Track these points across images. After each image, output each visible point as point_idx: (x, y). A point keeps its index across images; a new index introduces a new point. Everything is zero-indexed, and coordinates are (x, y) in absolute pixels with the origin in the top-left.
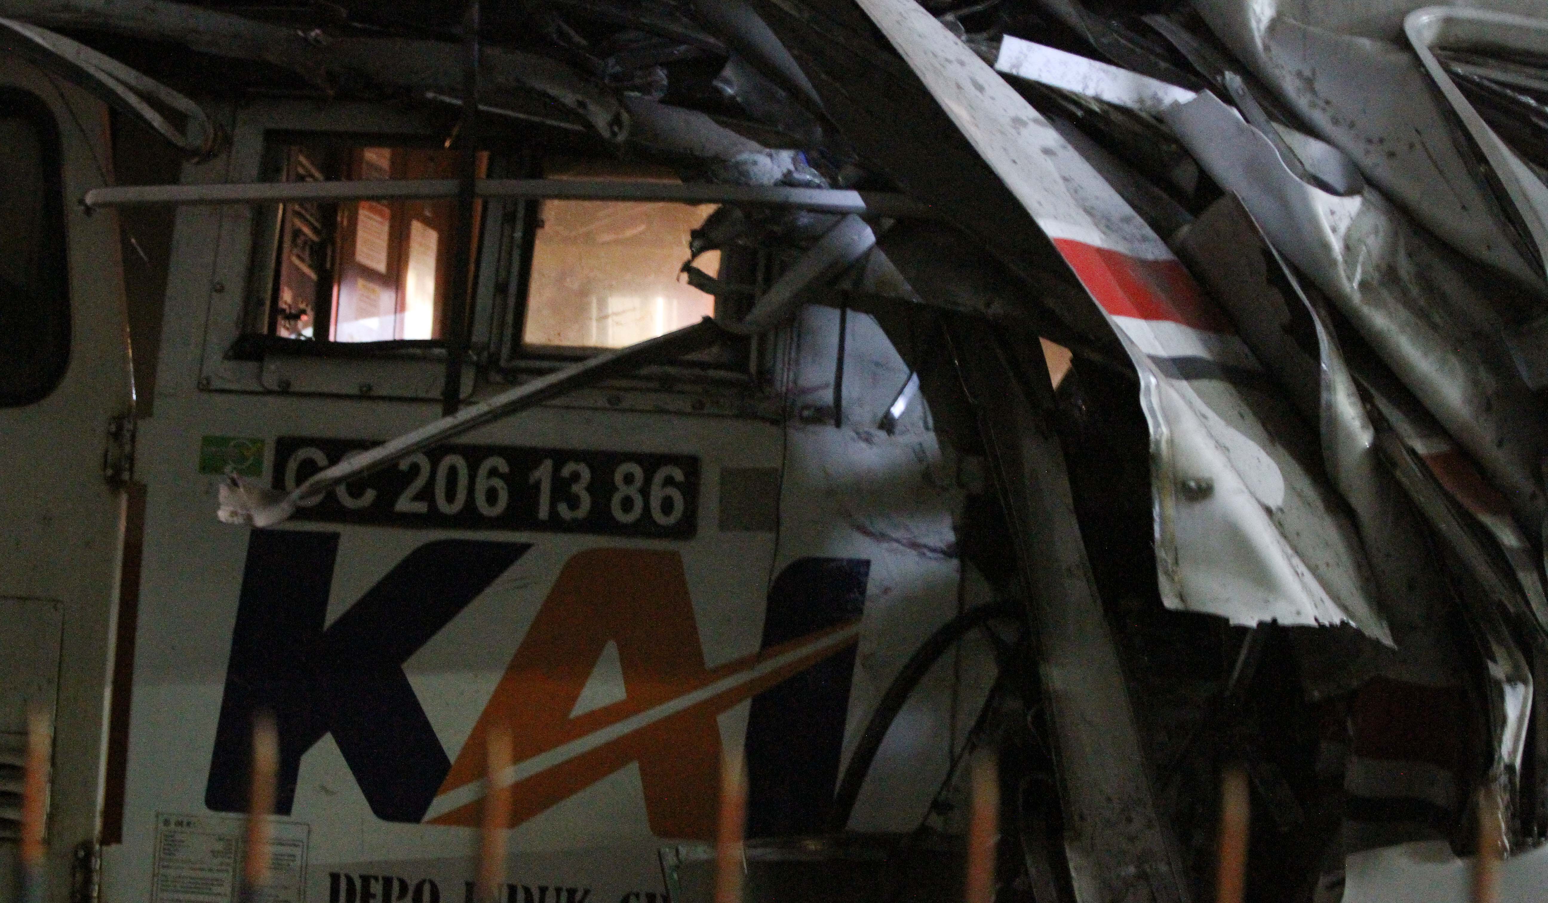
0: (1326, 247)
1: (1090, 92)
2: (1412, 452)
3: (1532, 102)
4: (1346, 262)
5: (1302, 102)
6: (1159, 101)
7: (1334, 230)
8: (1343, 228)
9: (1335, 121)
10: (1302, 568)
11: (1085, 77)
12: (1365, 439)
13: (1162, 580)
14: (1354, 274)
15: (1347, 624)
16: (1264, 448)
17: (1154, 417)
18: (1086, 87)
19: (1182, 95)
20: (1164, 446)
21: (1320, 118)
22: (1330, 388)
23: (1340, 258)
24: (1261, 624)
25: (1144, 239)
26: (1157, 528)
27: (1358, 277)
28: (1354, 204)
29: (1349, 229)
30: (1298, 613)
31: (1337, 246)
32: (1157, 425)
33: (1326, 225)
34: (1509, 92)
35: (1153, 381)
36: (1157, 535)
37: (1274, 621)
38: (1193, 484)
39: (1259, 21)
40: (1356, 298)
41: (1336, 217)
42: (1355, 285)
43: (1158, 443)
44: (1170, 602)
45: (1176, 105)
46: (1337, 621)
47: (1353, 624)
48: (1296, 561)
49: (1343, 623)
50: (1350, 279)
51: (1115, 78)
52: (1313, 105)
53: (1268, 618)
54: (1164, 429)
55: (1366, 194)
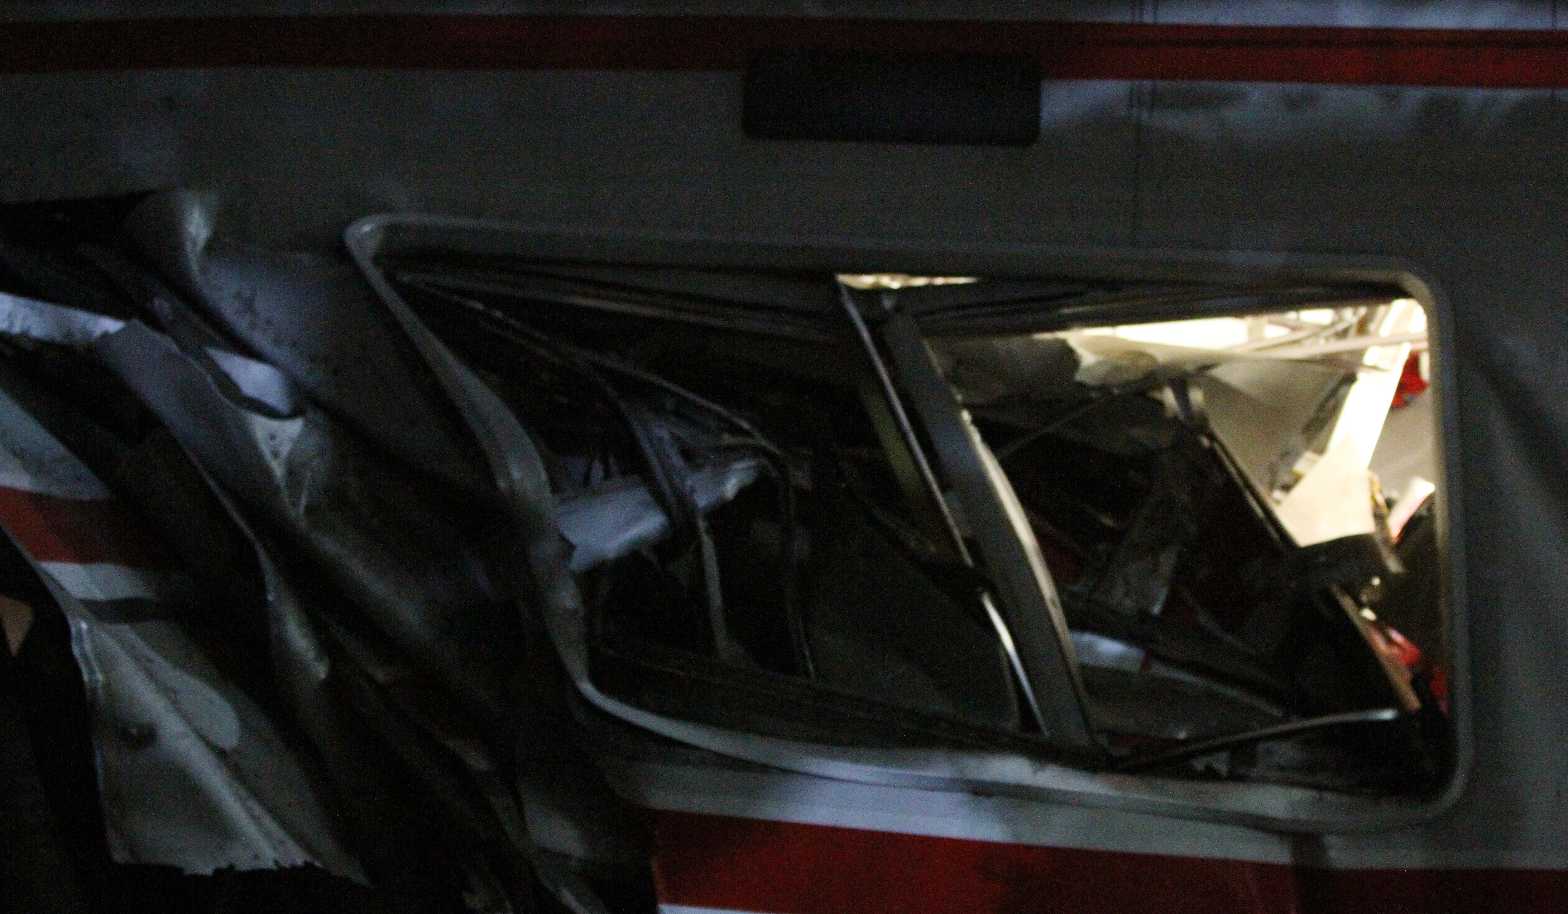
0: (267, 472)
1: (17, 329)
2: (371, 680)
3: (479, 306)
4: (289, 487)
5: (241, 324)
6: (89, 333)
7: (275, 454)
8: (285, 450)
9: (277, 341)
10: (258, 810)
11: (10, 315)
12: (321, 671)
13: (111, 833)
14: (299, 498)
15: (312, 864)
16: (216, 688)
17: (88, 663)
18: (12, 325)
19: (110, 325)
20: (100, 692)
21: (261, 340)
22: (280, 620)
23: (283, 484)
24: (218, 872)
25: (79, 478)
26: (100, 779)
27: (304, 501)
28: (294, 427)
29: (291, 453)
30: (256, 857)
31: (278, 470)
32: (92, 672)
33: (265, 449)
34: (456, 298)
35: (84, 626)
36: (101, 787)
37: (231, 867)
38: (134, 731)
39: (195, 243)
40: (303, 524)
41: (277, 441)
42: (302, 510)
43: (94, 691)
44: (120, 856)
45: (106, 335)
46: (299, 862)
47: (317, 864)
48: (252, 803)
49: (306, 862)
50: (295, 504)
51: (41, 313)
52: (253, 326)
53: (223, 864)
54: (100, 676)
55: (310, 415)
